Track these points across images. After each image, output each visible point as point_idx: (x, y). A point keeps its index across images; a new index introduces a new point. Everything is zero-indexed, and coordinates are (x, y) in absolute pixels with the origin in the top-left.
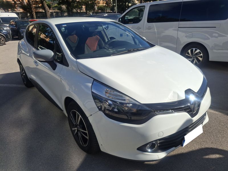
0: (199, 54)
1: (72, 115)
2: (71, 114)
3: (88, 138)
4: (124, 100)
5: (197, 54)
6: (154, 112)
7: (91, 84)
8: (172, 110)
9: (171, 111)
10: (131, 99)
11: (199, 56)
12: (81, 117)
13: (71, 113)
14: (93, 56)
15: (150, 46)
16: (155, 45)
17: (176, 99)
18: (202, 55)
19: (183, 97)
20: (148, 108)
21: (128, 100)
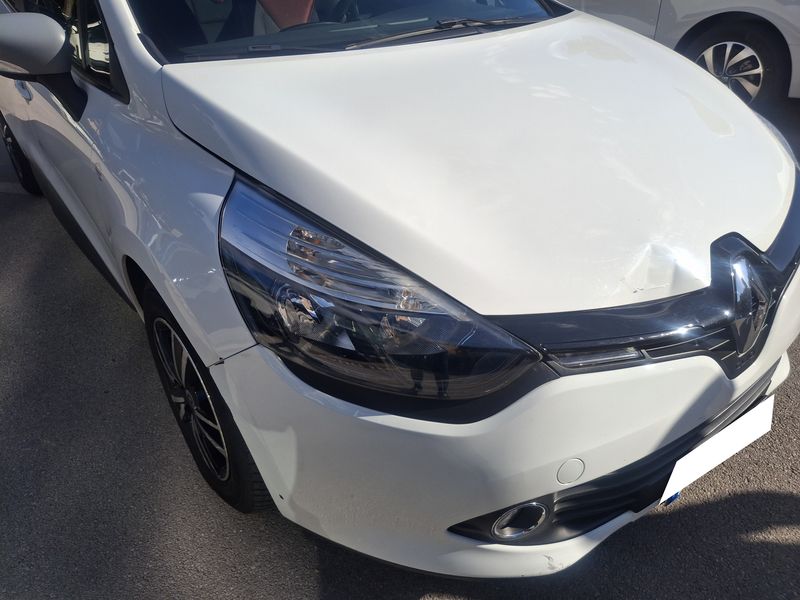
0: (750, 66)
3: (225, 452)
4: (391, 294)
5: (738, 67)
6: (546, 359)
7: (222, 199)
8: (638, 346)
9: (632, 353)
10: (425, 294)
11: (747, 78)
12: (188, 360)
13: (155, 327)
14: (251, 49)
15: (545, 13)
16: (571, 11)
17: (663, 291)
18: (760, 70)
19: (701, 275)
20: (511, 342)
21: (408, 293)
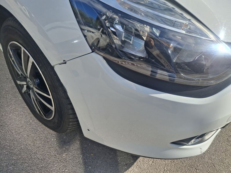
1: (11, 53)
2: (10, 51)
3: (53, 108)
13: (9, 47)
